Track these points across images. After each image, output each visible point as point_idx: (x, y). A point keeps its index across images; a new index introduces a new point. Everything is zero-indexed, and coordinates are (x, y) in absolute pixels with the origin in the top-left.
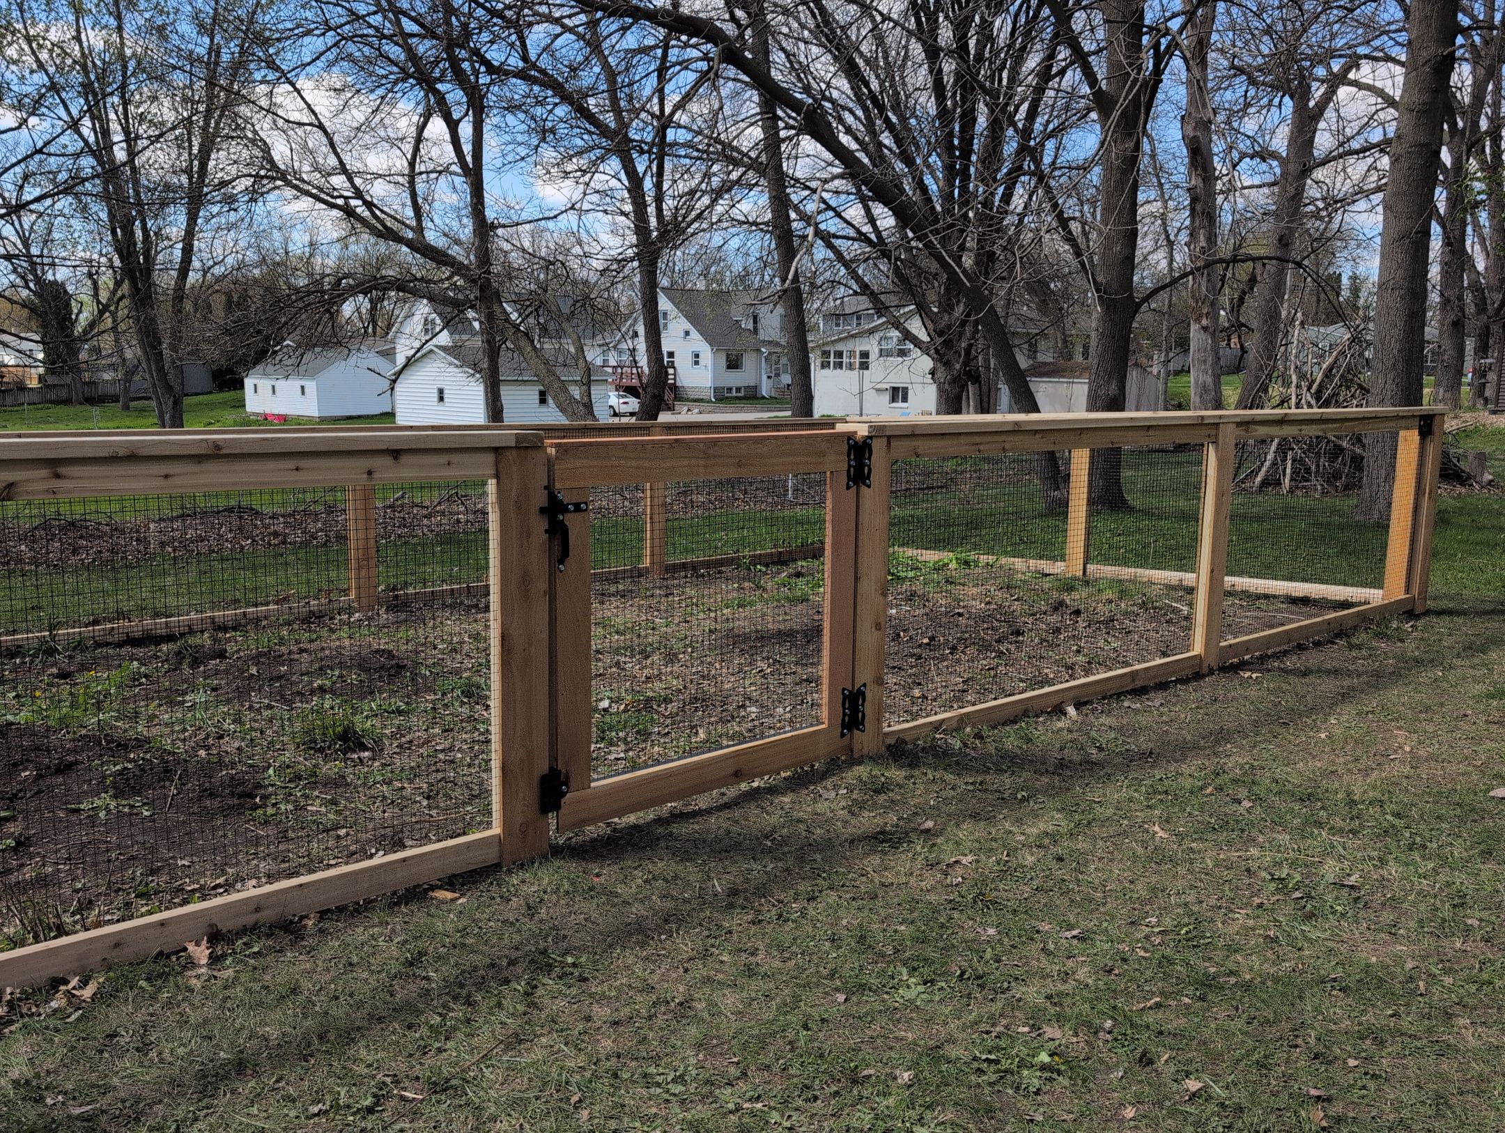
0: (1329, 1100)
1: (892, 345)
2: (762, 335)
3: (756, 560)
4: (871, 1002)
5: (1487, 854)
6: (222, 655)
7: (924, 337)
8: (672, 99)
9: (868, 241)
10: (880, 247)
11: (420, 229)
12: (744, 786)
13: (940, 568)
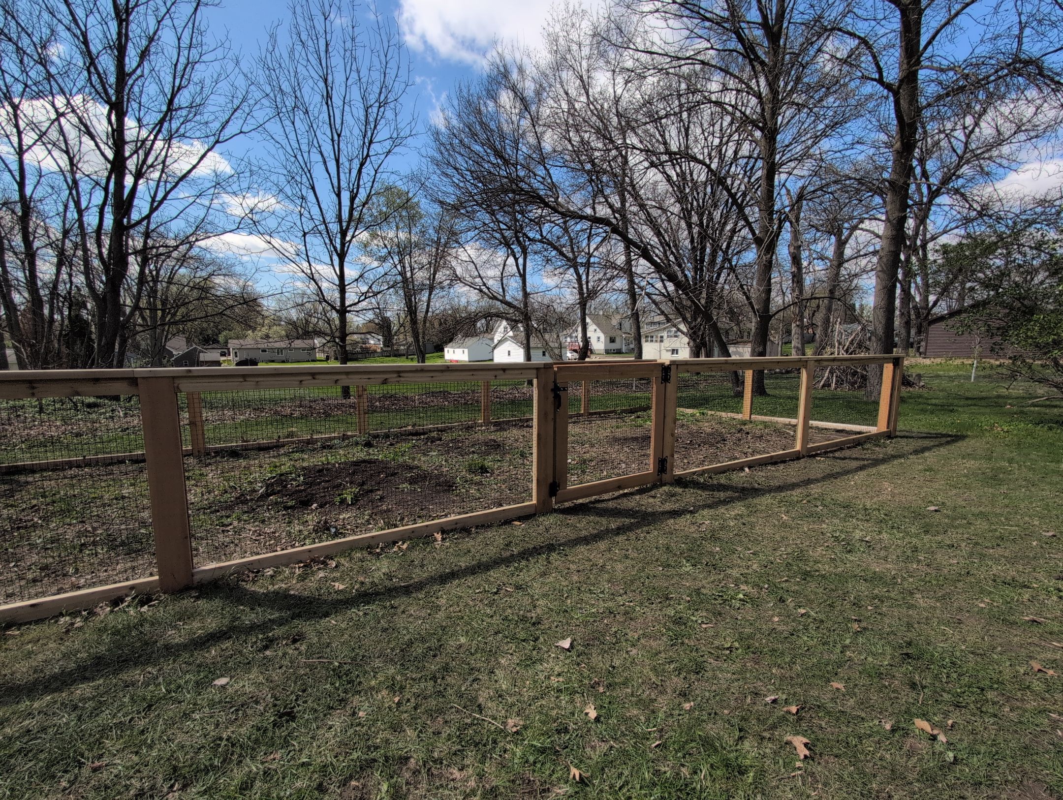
0: (860, 621)
1: (672, 334)
2: (623, 330)
3: (623, 411)
4: (672, 571)
5: (927, 532)
6: (440, 440)
7: (685, 330)
8: (593, 246)
9: (664, 295)
10: (668, 297)
11: (504, 296)
12: (621, 492)
13: (693, 415)
